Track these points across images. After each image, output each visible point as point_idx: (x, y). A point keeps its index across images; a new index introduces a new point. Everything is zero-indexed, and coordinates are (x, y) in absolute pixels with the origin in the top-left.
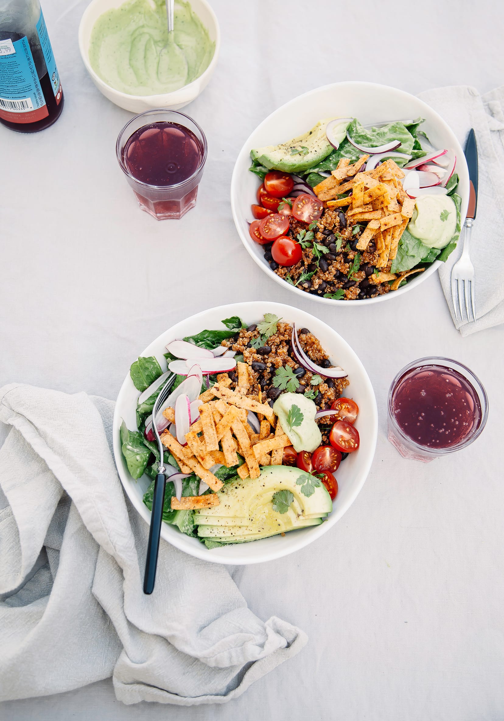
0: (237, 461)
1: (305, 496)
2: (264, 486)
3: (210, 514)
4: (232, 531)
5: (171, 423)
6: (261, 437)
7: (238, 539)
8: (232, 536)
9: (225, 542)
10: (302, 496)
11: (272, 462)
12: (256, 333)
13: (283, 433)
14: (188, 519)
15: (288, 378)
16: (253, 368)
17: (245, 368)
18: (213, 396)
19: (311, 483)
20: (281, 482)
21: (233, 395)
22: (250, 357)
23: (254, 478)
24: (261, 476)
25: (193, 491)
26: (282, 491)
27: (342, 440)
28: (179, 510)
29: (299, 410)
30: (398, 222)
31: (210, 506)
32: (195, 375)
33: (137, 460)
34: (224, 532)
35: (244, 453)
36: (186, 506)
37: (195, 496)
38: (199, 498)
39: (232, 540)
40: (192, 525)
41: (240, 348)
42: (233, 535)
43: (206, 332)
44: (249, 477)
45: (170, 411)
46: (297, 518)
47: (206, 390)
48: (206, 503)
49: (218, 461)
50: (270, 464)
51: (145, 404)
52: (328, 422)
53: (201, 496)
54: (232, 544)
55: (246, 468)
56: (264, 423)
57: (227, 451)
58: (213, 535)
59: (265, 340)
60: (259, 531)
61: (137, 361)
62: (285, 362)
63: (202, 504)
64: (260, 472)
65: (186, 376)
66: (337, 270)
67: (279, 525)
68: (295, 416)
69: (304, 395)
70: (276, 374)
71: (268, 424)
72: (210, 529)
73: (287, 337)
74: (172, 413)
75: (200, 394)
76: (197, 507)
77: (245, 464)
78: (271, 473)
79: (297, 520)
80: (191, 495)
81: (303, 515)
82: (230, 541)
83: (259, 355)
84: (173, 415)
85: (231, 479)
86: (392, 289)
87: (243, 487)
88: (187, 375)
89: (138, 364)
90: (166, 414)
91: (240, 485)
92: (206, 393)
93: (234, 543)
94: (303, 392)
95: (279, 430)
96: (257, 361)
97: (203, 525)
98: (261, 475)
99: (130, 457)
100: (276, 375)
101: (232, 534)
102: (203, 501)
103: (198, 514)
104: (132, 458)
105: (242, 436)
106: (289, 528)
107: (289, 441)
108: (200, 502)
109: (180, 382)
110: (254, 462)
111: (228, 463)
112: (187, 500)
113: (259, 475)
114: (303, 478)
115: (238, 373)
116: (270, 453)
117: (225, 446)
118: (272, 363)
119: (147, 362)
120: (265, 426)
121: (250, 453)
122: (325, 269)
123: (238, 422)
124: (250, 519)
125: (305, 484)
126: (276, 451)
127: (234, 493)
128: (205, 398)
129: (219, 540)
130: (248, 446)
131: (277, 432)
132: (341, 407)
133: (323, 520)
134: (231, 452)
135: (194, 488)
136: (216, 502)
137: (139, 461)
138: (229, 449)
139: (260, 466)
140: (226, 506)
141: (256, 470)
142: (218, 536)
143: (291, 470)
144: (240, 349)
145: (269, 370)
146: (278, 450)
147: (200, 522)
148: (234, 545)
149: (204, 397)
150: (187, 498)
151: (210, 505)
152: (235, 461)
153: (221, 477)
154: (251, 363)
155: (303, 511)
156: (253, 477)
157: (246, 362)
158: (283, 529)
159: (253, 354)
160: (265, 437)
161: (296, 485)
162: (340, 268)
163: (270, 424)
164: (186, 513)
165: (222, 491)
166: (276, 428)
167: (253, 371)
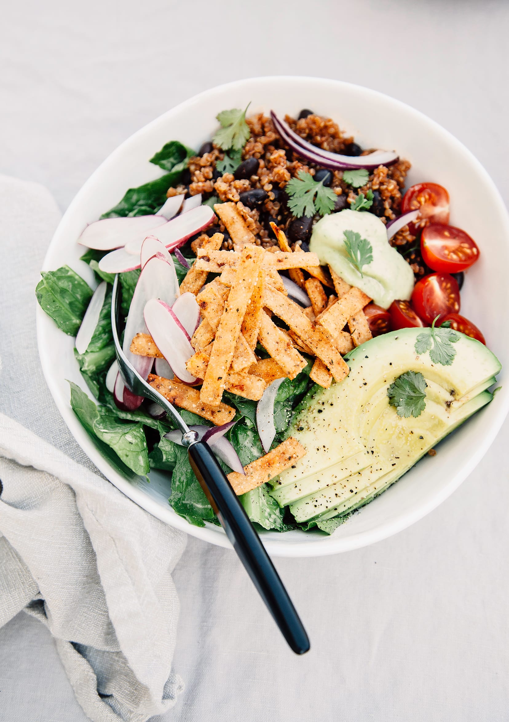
0: (302, 361)
1: (443, 365)
2: (365, 384)
3: (300, 476)
4: (350, 486)
5: (155, 359)
6: (317, 310)
7: (364, 496)
8: (353, 496)
9: (346, 511)
10: (438, 367)
11: (357, 342)
12: (216, 153)
13: (348, 287)
14: (267, 503)
15: (312, 193)
16: (245, 205)
17: (231, 209)
18: (205, 275)
19: (442, 339)
20: (391, 364)
21: (236, 257)
22: (230, 190)
23: (343, 379)
24: (352, 370)
25: (252, 449)
26: (400, 377)
27: (450, 252)
28: (245, 494)
29: (358, 236)
31: (292, 462)
32: (155, 256)
33: (130, 443)
34: (336, 495)
35: (307, 343)
36: (254, 480)
37: (261, 457)
38: (267, 457)
39: (355, 501)
40: (278, 511)
41: (204, 186)
42: (354, 492)
43: (132, 193)
44: (334, 382)
45: (142, 342)
46: (446, 410)
47: (185, 275)
48: (286, 460)
49: (270, 377)
50: (354, 346)
51: (90, 354)
52: (410, 238)
53: (269, 452)
54: (356, 510)
55: (321, 367)
56: (311, 285)
57: (277, 352)
58: (322, 509)
59: (238, 156)
60: (393, 465)
61: (42, 281)
62: (292, 172)
63: (278, 465)
64: (347, 365)
65: (139, 270)
67: (422, 438)
68: (356, 248)
69: (350, 209)
70: (289, 195)
71: (317, 283)
72: (310, 502)
73: (272, 136)
74: (147, 342)
75: (180, 285)
76: (274, 473)
77: (317, 363)
78: (367, 357)
79: (449, 413)
80: (254, 459)
81: (455, 400)
82: (353, 506)
83: (242, 181)
84: (150, 344)
85: (302, 402)
87: (332, 405)
88: (140, 266)
89: (45, 285)
90: (138, 348)
91: (323, 403)
92: (189, 278)
93: (360, 508)
94: (347, 206)
95: (341, 285)
96: (245, 190)
97: (296, 502)
98: (350, 370)
99: (115, 442)
100: (291, 196)
101: (352, 491)
102: (277, 458)
103: (279, 486)
104: (120, 441)
105: (291, 314)
106: (441, 434)
107: (364, 296)
108: (273, 463)
109: (132, 288)
110: (330, 352)
111: (289, 373)
112: (251, 470)
113: (348, 372)
114: (424, 340)
115: (223, 224)
116: (346, 329)
117: (270, 346)
118: (270, 182)
119: (59, 278)
120: (313, 289)
121: (316, 337)
123: (274, 294)
124: (368, 452)
125: (433, 347)
126: (354, 320)
127: (321, 422)
128: (191, 287)
129: (335, 513)
130: (308, 327)
131: (339, 288)
132: (420, 202)
133: (490, 392)
134: (286, 350)
135: (252, 445)
136: (299, 451)
137: (134, 443)
138: (279, 346)
139: (342, 355)
140: (318, 449)
141: (339, 364)
142: (330, 506)
143: (396, 337)
144: (205, 188)
145: (272, 196)
146: (356, 317)
147: (288, 499)
148: (360, 510)
149: (188, 285)
150: (249, 467)
151: (292, 460)
152: (299, 363)
153: (285, 407)
154: (237, 198)
155: (452, 393)
156: (339, 378)
157: (229, 200)
158: (431, 441)
159: (232, 183)
160: (323, 307)
161: (419, 355)
163: (321, 282)
164: (259, 494)
165: (298, 430)
166: (335, 283)
167: (247, 208)
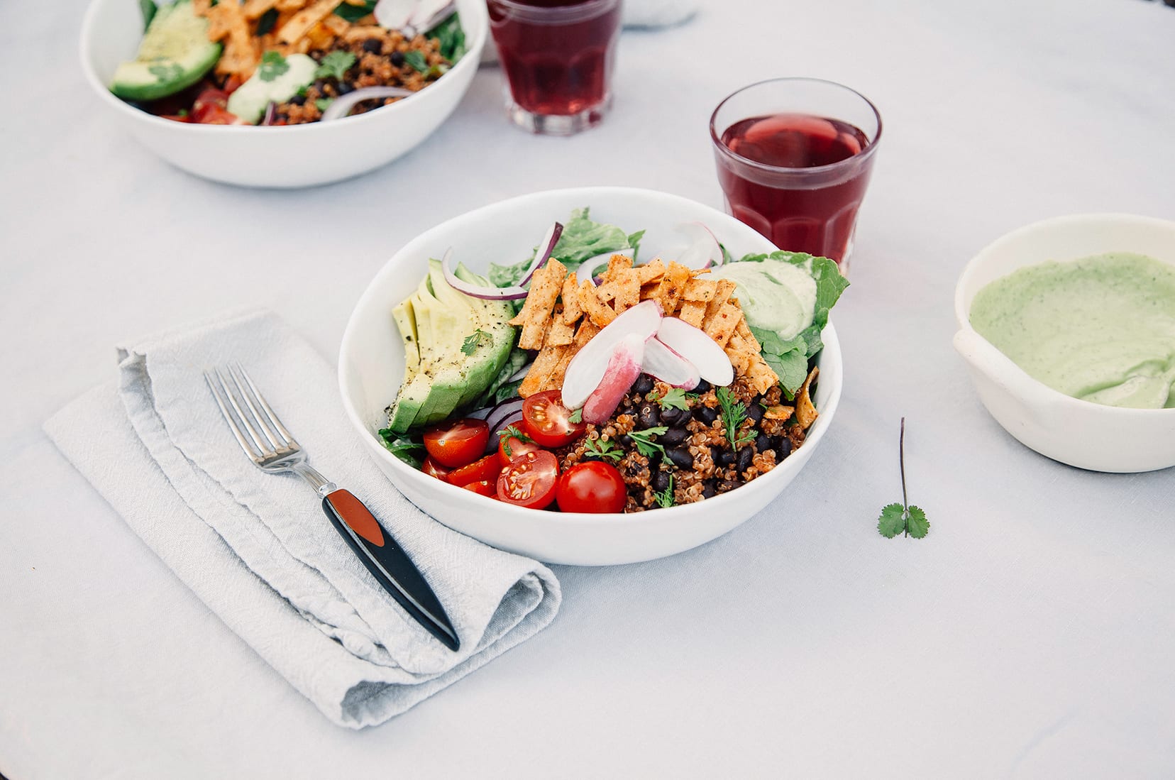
30: (735, 317)
66: (708, 445)
86: (806, 426)
122: (688, 461)
162: (709, 439)
